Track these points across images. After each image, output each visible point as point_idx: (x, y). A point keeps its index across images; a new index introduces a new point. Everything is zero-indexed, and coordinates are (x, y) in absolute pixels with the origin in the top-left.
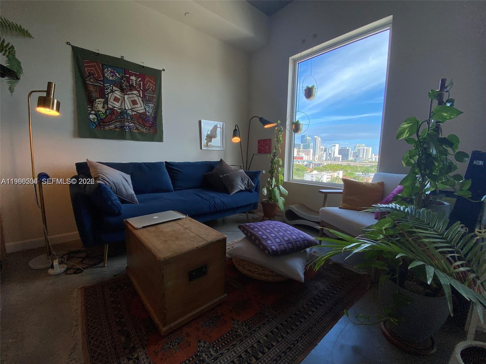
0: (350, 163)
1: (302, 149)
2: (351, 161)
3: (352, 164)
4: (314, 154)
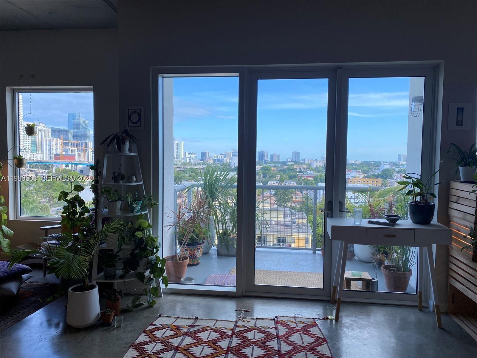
1: (71, 141)
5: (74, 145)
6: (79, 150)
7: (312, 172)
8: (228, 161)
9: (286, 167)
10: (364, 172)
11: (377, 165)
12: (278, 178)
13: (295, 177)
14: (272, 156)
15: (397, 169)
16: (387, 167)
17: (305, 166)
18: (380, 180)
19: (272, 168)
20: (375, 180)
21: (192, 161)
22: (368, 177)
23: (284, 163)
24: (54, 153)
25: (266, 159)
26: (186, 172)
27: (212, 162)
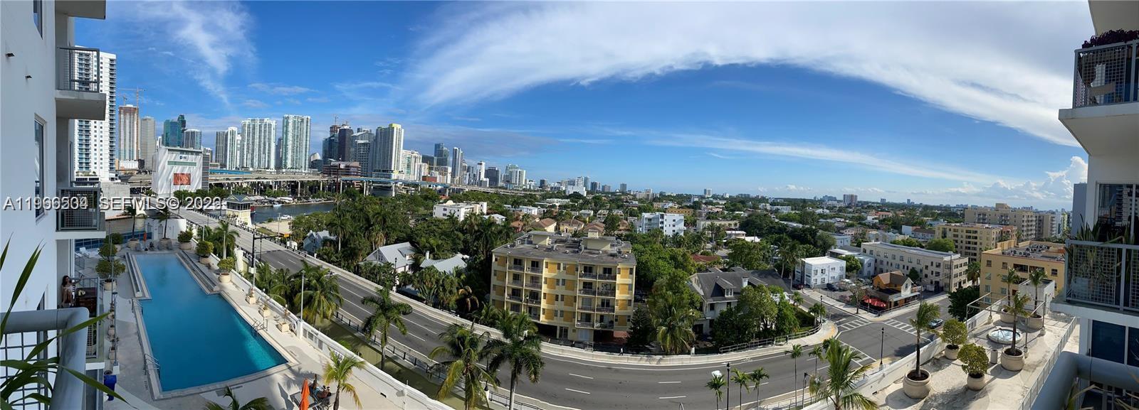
0: (499, 190)
1: (435, 166)
2: (500, 188)
3: (502, 192)
4: (453, 175)
5: (437, 169)
6: (440, 174)
7: (637, 202)
8: (564, 189)
9: (614, 197)
10: (678, 203)
11: (689, 197)
12: (608, 207)
13: (622, 206)
14: (604, 187)
15: (704, 201)
16: (696, 199)
17: (631, 197)
18: (692, 210)
19: (603, 198)
20: (688, 210)
21: (532, 188)
22: (682, 208)
23: (613, 194)
24: (423, 175)
25: (598, 189)
26: (525, 196)
27: (549, 189)
